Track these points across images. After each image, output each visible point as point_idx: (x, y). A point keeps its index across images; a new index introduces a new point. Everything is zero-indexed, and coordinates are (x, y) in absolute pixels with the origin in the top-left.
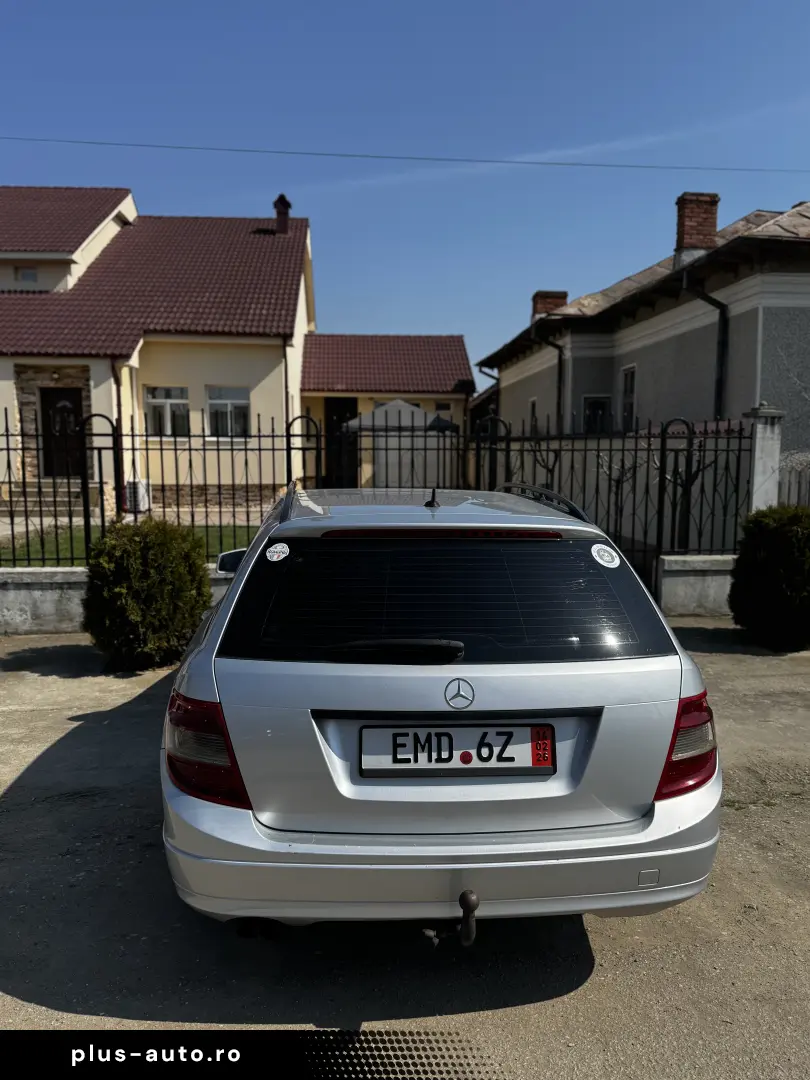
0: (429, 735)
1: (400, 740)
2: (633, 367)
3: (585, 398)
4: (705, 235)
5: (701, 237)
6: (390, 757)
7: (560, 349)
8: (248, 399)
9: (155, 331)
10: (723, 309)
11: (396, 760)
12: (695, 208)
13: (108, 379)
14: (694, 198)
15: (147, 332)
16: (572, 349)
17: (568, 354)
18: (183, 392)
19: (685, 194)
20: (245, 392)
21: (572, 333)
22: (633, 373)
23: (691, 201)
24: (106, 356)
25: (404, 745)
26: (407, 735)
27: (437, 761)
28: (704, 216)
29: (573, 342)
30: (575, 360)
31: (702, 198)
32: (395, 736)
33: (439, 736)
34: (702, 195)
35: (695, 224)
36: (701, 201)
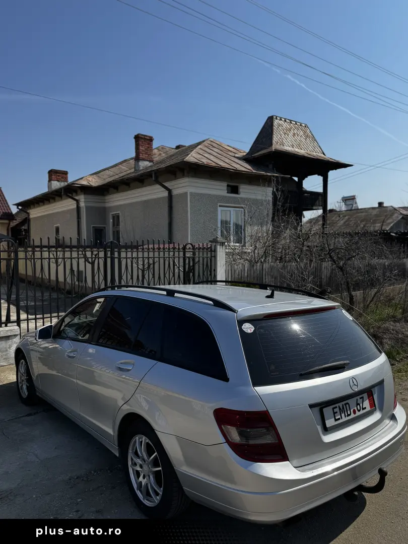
0: (343, 405)
1: (335, 410)
2: (119, 213)
3: (93, 227)
4: (149, 155)
5: (147, 155)
6: (333, 419)
7: (78, 201)
10: (170, 191)
11: (336, 420)
12: (142, 142)
14: (143, 137)
16: (85, 202)
17: (82, 204)
19: (138, 135)
21: (84, 194)
22: (118, 217)
23: (142, 138)
25: (336, 412)
26: (336, 407)
27: (348, 416)
28: (148, 146)
29: (85, 198)
30: (87, 208)
31: (146, 137)
32: (333, 409)
33: (345, 404)
34: (146, 136)
35: (144, 149)
36: (146, 139)
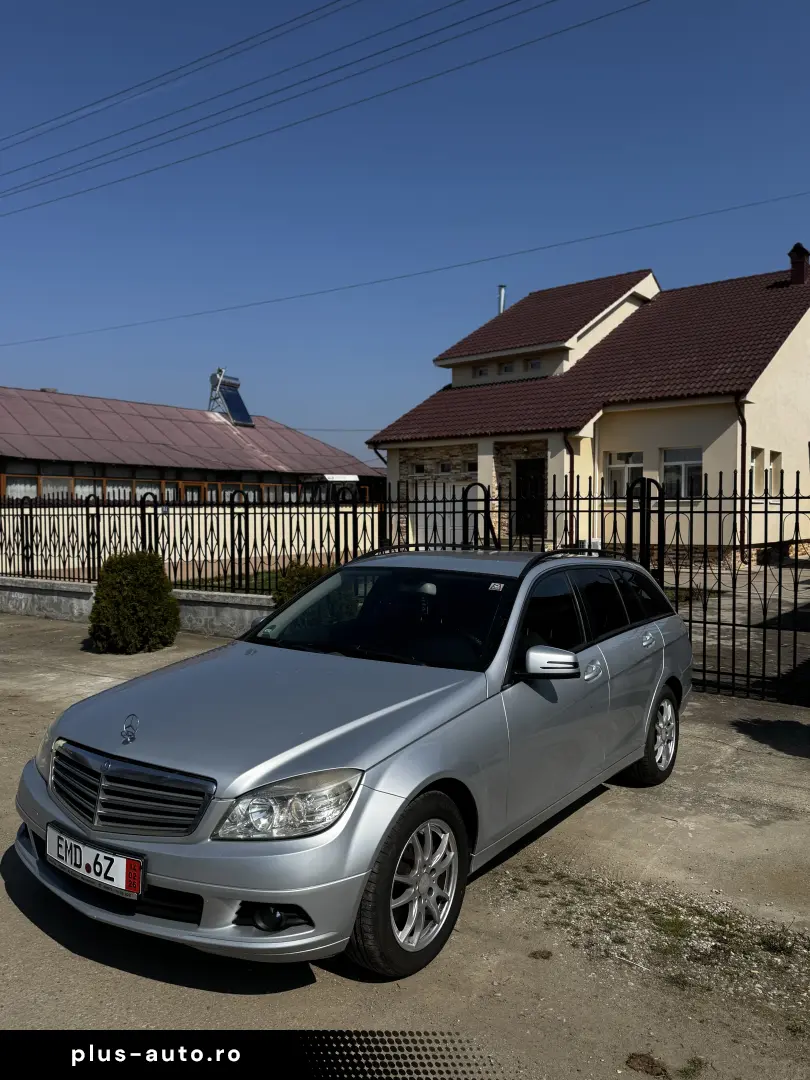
8: (701, 459)
9: (614, 403)
13: (560, 450)
15: (605, 405)
18: (639, 457)
20: (698, 453)
24: (560, 430)
